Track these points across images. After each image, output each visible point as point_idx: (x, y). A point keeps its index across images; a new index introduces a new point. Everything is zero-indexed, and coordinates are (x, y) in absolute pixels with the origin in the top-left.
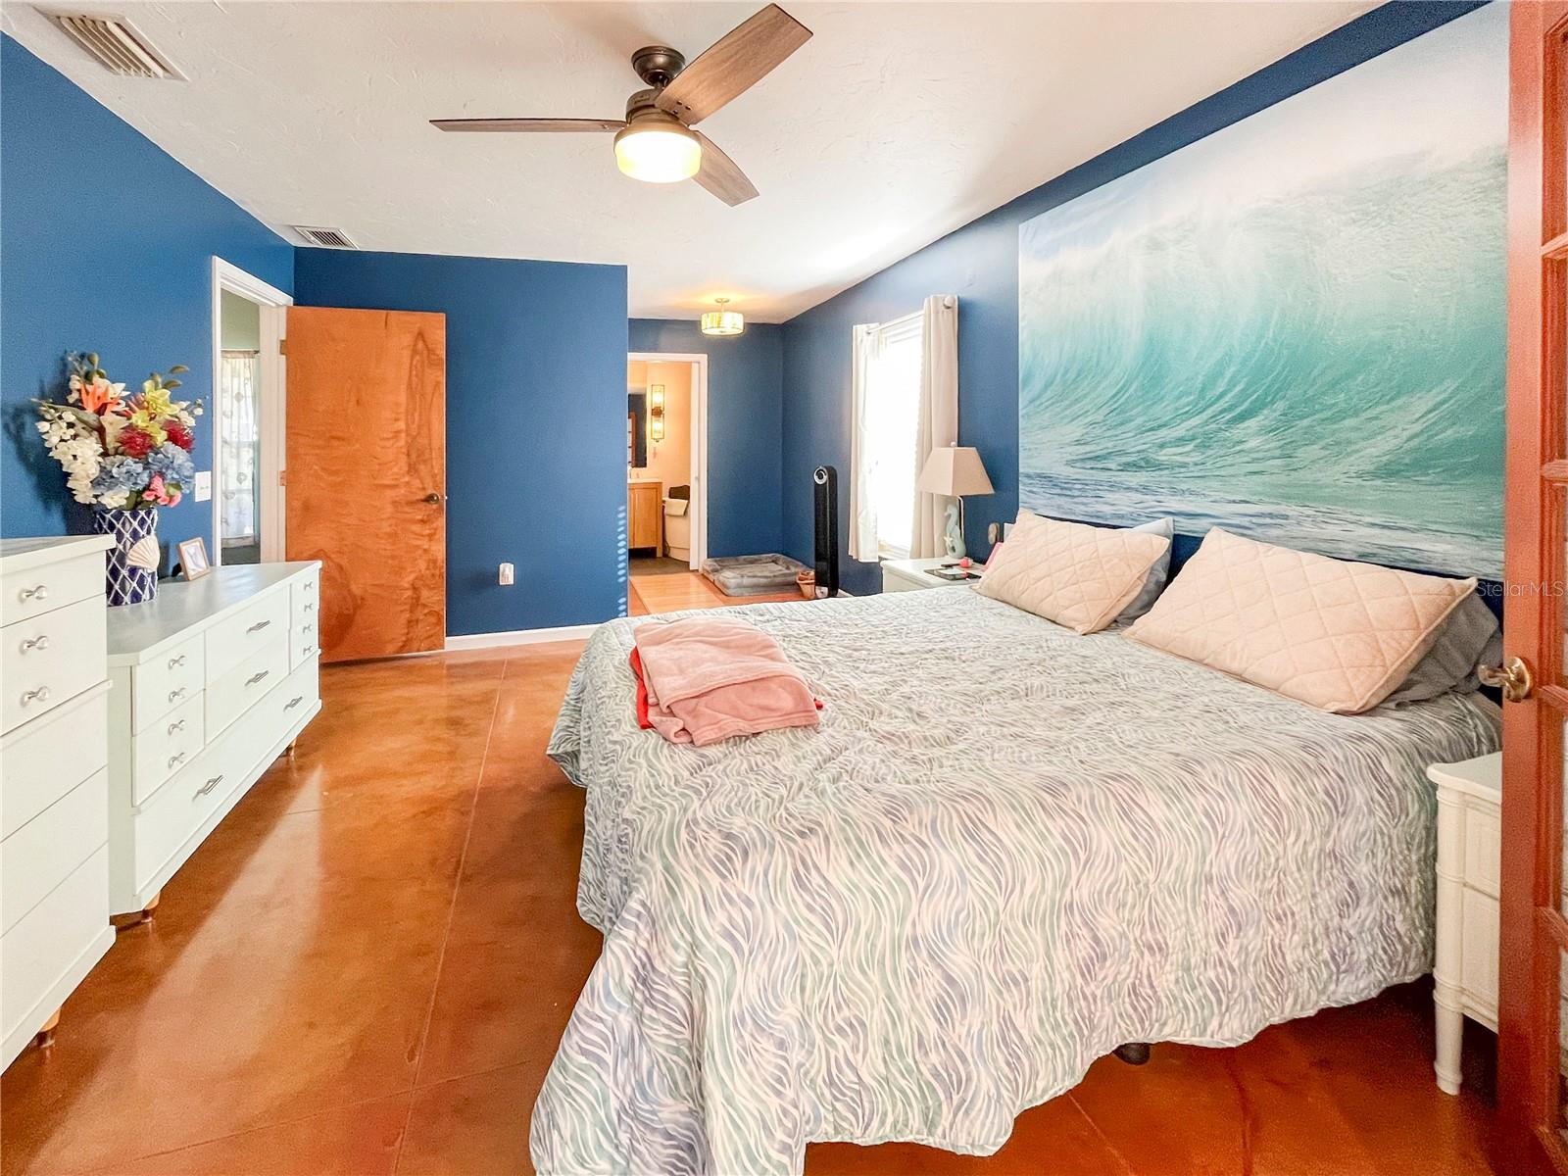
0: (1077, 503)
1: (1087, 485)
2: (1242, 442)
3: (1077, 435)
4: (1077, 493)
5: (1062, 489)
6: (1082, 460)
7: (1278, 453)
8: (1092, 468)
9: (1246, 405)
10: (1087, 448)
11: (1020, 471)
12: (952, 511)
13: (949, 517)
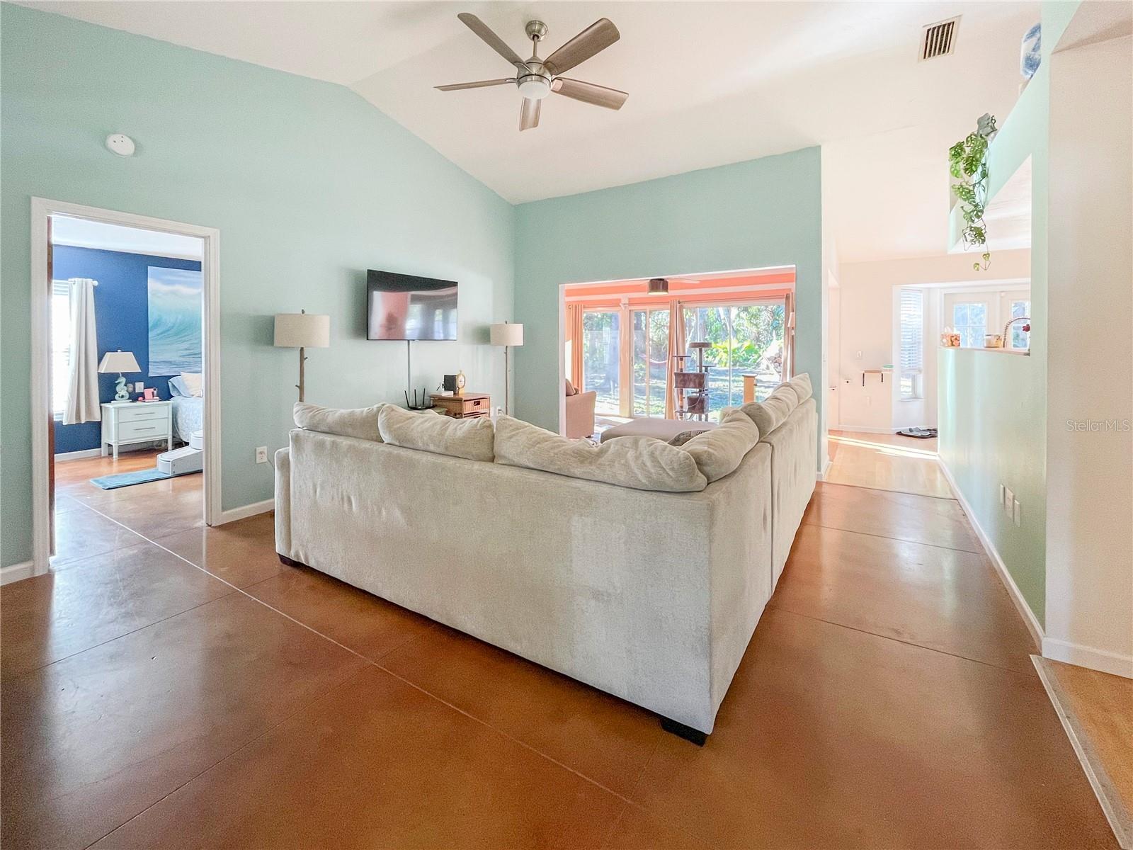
11: (150, 360)
12: (123, 380)
13: (119, 383)
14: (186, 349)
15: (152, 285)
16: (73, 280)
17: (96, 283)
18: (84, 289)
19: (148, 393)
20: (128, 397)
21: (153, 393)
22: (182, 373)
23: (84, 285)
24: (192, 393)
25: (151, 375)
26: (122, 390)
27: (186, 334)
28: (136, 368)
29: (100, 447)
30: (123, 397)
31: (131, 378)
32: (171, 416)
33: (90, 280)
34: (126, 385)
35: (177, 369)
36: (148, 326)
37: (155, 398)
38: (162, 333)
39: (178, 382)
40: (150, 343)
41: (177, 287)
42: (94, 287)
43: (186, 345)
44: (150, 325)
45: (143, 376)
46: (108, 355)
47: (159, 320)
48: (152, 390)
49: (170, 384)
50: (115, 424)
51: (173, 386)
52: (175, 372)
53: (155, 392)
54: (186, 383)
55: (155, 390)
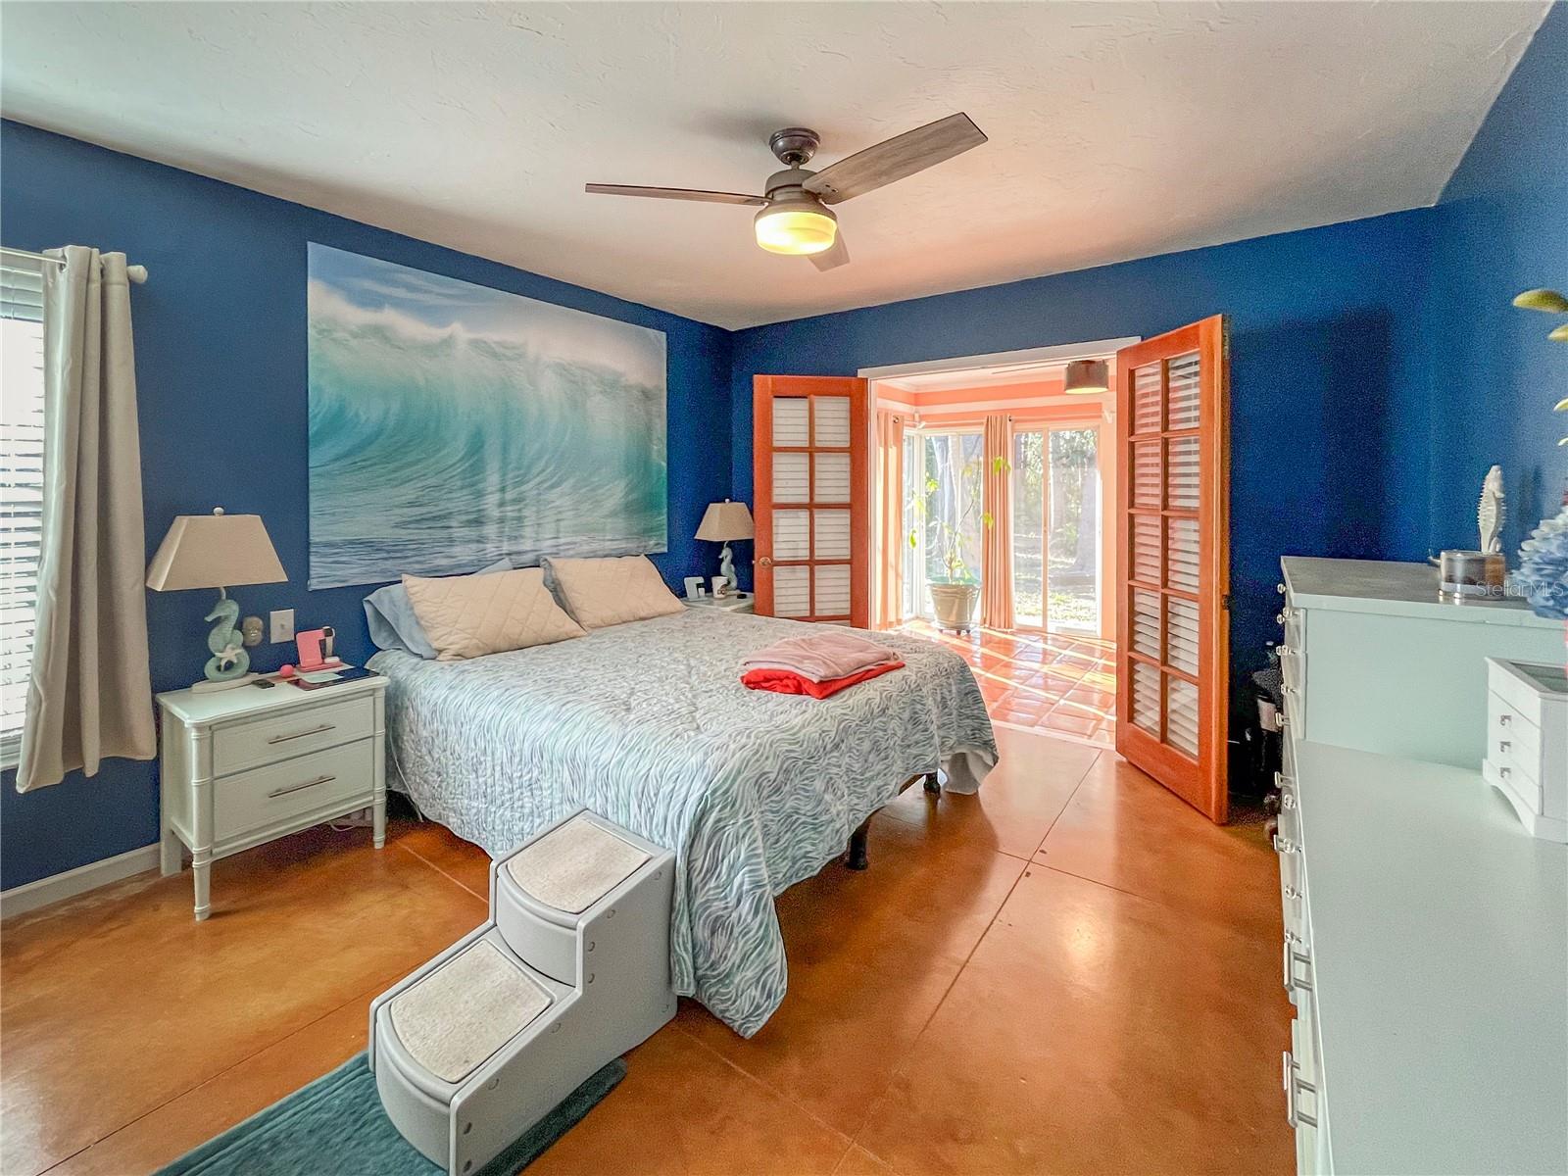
0: (410, 563)
1: (423, 544)
2: (553, 502)
3: (411, 497)
4: (410, 553)
5: (388, 552)
6: (417, 521)
7: (571, 508)
8: (430, 528)
9: (555, 479)
10: (424, 510)
11: (313, 539)
12: (230, 610)
13: (218, 621)
14: (411, 504)
15: (323, 302)
16: (59, 252)
17: (139, 271)
18: (95, 287)
19: (309, 644)
20: (246, 662)
21: (322, 643)
22: (404, 577)
23: (96, 275)
24: (436, 645)
25: (314, 584)
26: (225, 644)
27: (410, 458)
28: (273, 572)
29: (157, 839)
30: (230, 666)
31: (255, 600)
32: (381, 731)
33: (116, 258)
34: (239, 626)
35: (389, 564)
36: (307, 435)
37: (328, 660)
38: (346, 455)
39: (392, 602)
40: (314, 483)
41: (389, 317)
42: (133, 285)
43: (409, 492)
44: (312, 429)
45: (295, 592)
46: (182, 524)
47: (341, 410)
48: (319, 634)
49: (367, 607)
50: (200, 786)
51: (378, 613)
52: (383, 572)
53: (330, 641)
54: (418, 610)
55: (328, 633)
